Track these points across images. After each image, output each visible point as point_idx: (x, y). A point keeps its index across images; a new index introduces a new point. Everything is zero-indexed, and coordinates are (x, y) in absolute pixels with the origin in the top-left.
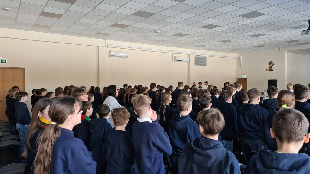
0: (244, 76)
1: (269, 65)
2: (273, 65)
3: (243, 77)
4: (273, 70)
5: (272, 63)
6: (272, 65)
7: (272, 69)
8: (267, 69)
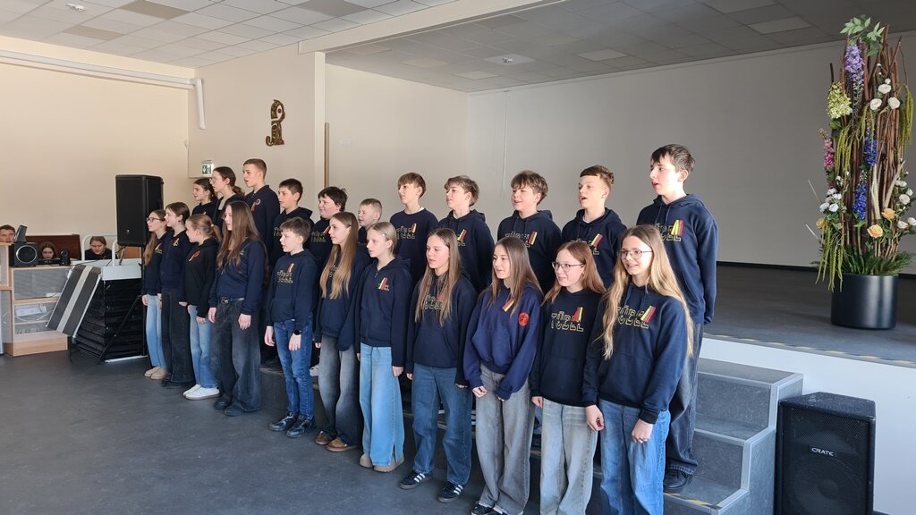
0: (208, 166)
1: (273, 117)
2: (283, 117)
3: (206, 173)
4: (283, 143)
5: (279, 112)
6: (279, 115)
7: (280, 135)
8: (268, 137)
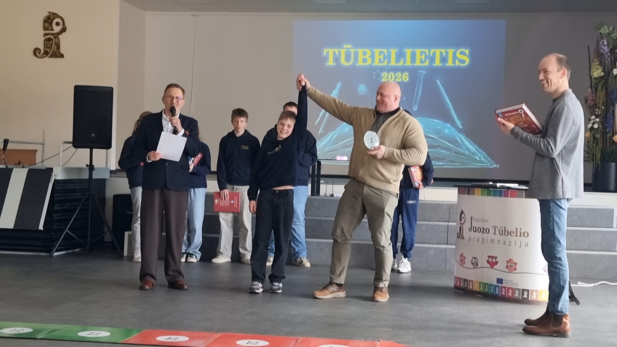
8: (36, 50)
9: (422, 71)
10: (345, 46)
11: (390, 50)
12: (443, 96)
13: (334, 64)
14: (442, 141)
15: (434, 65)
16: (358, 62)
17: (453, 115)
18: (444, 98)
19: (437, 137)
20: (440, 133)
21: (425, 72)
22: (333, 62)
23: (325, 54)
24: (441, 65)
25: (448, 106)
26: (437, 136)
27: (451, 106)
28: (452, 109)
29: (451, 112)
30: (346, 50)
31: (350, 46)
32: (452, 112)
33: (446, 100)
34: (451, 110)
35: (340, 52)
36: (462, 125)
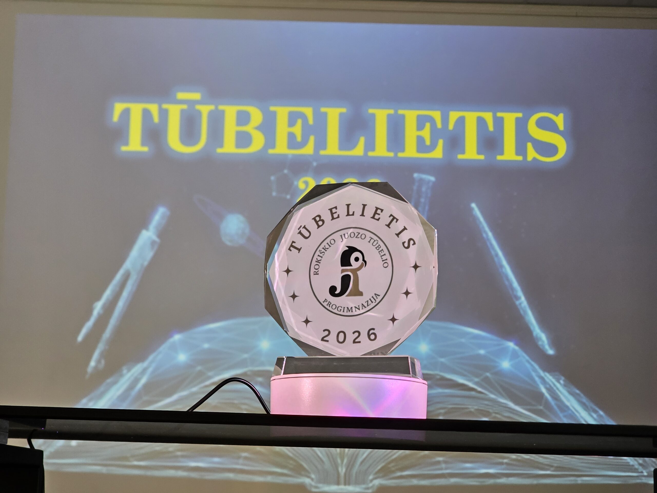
9: (424, 176)
10: (181, 96)
11: (323, 110)
12: (493, 253)
13: (145, 149)
14: (492, 396)
15: (460, 157)
16: (221, 146)
17: (525, 312)
18: (496, 259)
19: (476, 383)
20: (486, 369)
21: (432, 179)
22: (143, 144)
23: (116, 117)
24: (482, 157)
25: (507, 283)
26: (476, 380)
27: (516, 284)
28: (520, 293)
29: (517, 303)
30: (185, 107)
31: (196, 96)
32: (520, 304)
33: (502, 266)
34: (518, 298)
35: (164, 114)
36: (554, 343)
